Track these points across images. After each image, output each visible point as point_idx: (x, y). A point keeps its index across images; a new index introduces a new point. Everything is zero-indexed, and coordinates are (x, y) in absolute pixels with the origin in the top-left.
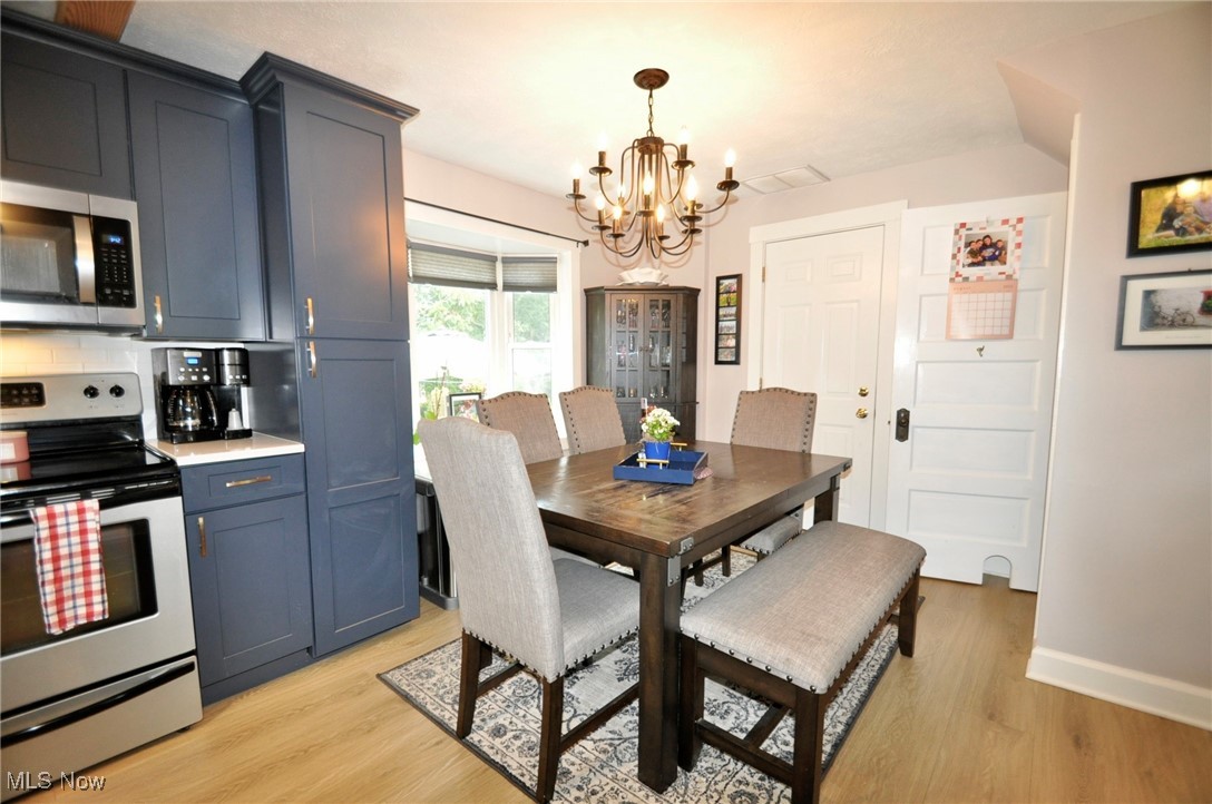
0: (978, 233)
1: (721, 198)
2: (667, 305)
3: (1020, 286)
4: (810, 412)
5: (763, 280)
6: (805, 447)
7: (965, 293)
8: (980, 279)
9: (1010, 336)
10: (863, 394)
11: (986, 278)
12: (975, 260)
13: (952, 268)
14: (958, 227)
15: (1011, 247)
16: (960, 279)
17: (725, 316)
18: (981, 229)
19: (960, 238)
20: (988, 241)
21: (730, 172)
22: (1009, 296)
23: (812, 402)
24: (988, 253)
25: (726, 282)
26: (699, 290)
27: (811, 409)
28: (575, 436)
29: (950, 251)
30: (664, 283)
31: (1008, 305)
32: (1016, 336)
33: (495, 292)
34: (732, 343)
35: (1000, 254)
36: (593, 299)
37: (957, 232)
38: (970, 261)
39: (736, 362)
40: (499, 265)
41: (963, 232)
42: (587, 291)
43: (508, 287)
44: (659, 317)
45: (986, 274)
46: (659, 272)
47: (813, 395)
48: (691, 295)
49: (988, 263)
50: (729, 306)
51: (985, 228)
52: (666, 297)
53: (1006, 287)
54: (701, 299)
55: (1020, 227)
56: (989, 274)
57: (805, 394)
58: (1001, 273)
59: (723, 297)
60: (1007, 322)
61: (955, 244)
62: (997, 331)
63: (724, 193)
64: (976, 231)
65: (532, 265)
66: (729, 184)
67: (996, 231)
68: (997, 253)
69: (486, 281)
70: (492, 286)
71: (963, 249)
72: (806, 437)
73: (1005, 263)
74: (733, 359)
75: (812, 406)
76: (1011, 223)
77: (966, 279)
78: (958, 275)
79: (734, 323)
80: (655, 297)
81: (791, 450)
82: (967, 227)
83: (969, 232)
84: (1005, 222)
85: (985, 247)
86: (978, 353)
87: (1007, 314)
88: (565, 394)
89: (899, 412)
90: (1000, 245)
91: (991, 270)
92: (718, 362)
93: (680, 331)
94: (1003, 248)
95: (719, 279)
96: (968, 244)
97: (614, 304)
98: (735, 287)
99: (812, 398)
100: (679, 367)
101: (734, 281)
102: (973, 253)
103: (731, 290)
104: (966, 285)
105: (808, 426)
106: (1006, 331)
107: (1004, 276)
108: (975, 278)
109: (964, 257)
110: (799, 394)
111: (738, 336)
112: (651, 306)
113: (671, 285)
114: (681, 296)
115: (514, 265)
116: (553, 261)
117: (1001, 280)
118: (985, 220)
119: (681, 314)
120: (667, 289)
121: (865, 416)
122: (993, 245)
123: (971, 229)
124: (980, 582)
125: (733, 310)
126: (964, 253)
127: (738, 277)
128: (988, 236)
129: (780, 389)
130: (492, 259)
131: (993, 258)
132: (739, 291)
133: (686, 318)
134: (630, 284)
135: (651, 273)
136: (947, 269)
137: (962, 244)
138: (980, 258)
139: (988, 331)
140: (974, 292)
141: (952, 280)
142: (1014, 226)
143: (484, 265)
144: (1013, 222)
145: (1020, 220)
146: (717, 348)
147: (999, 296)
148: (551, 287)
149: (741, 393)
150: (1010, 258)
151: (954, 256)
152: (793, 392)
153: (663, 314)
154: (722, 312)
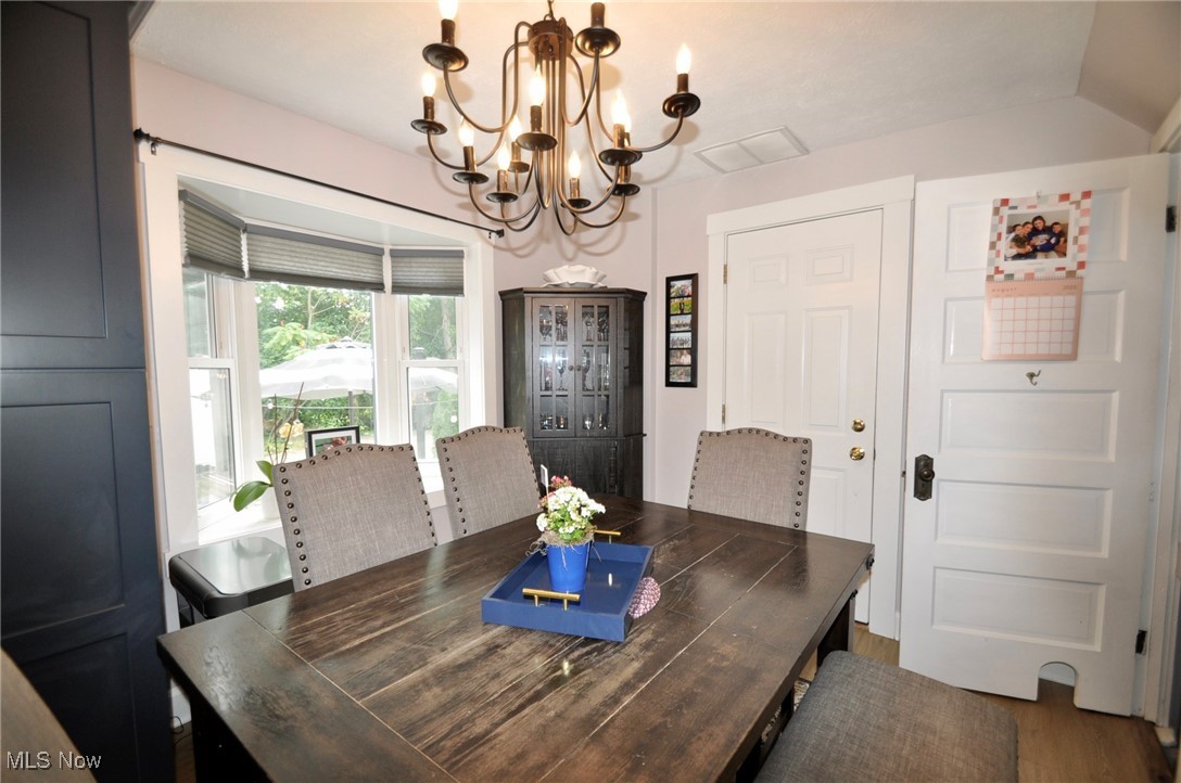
0: (1026, 213)
1: (669, 128)
2: (605, 312)
3: (1086, 288)
4: (803, 468)
5: (725, 282)
6: (797, 520)
7: (1008, 296)
8: (1030, 276)
9: (1073, 356)
10: (858, 428)
11: (1037, 275)
12: (1022, 251)
13: (990, 262)
14: (998, 204)
15: (1072, 233)
16: (1001, 277)
17: (677, 326)
18: (1030, 207)
19: (1001, 221)
20: (1039, 225)
21: (683, 81)
22: (1071, 300)
23: (805, 452)
24: (1040, 240)
25: (678, 284)
26: (645, 294)
27: (804, 462)
28: (459, 505)
29: (986, 237)
30: (600, 285)
31: (1071, 313)
32: (1081, 357)
33: (383, 294)
34: (687, 359)
35: (1058, 242)
36: (512, 304)
37: (996, 211)
38: (1015, 251)
39: (692, 384)
40: (387, 261)
41: (1005, 211)
42: (502, 294)
43: (398, 288)
44: (595, 327)
45: (1037, 270)
46: (594, 270)
47: (806, 441)
48: (634, 301)
49: (1040, 255)
50: (682, 313)
51: (1034, 207)
52: (603, 302)
53: (1066, 287)
54: (647, 304)
55: (1086, 203)
56: (1043, 270)
57: (795, 440)
58: (1059, 269)
59: (675, 302)
60: (1069, 337)
61: (994, 228)
62: (1056, 350)
63: (674, 121)
64: (1022, 210)
65: (430, 260)
66: (683, 104)
67: (1051, 210)
68: (1053, 241)
69: (367, 279)
70: (378, 287)
71: (1004, 235)
72: (798, 504)
73: (1065, 255)
74: (689, 380)
75: (805, 457)
76: (1073, 198)
77: (1010, 277)
78: (997, 271)
79: (690, 334)
80: (589, 302)
81: (778, 524)
82: (1011, 204)
83: (1013, 212)
84: (1065, 197)
85: (1035, 232)
86: (1028, 379)
87: (1070, 325)
88: (444, 441)
89: (918, 460)
90: (1057, 229)
91: (1045, 264)
92: (669, 384)
93: (621, 345)
94: (1063, 234)
95: (669, 280)
96: (1012, 229)
97: (536, 310)
98: (689, 290)
99: (805, 446)
100: (620, 391)
101: (688, 283)
102: (1018, 241)
103: (685, 295)
104: (1010, 284)
105: (801, 488)
106: (1067, 349)
107: (1063, 273)
108: (1022, 276)
109: (1006, 246)
110: (785, 439)
111: (693, 351)
112: (584, 315)
113: (609, 287)
114: (621, 301)
115: (407, 260)
116: (459, 255)
117: (1058, 279)
118: (1034, 194)
119: (621, 323)
120: (605, 292)
121: (861, 457)
122: (1048, 230)
123: (1015, 208)
124: (1033, 696)
125: (687, 319)
126: (1006, 240)
127: (693, 277)
128: (1040, 218)
129: (758, 431)
130: (378, 253)
131: (1047, 248)
132: (695, 295)
133: (630, 329)
134: (556, 286)
135: (583, 271)
136: (984, 263)
137: (1003, 228)
138: (1029, 248)
139: (1043, 350)
140: (1021, 295)
141: (990, 278)
142: (1078, 204)
143: (366, 258)
144: (1076, 196)
145: (1087, 195)
146: (668, 366)
147: (1058, 300)
148: (456, 289)
149: (702, 434)
150: (1071, 248)
151: (993, 246)
152: (776, 436)
153: (600, 324)
154: (673, 321)
